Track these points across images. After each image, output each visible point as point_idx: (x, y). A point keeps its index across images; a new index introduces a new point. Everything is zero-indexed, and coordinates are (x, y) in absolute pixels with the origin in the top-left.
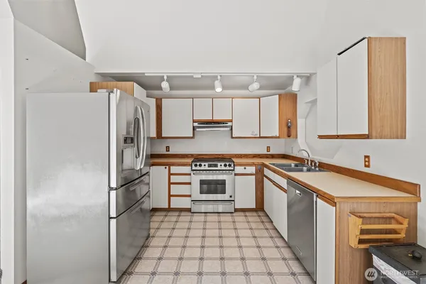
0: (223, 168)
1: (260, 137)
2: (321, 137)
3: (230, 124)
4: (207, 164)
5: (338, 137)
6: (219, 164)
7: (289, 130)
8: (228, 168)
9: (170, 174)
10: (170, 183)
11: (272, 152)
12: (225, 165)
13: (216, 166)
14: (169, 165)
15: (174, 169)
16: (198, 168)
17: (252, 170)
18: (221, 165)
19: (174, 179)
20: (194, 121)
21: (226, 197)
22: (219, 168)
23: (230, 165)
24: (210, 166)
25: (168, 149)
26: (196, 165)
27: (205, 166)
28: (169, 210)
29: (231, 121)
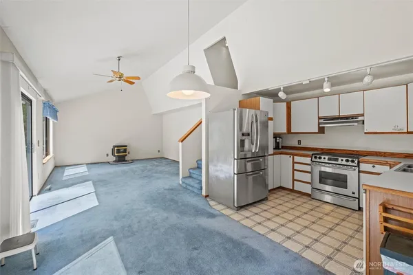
0: (344, 163)
1: (408, 133)
3: (360, 118)
4: (327, 157)
6: (340, 159)
8: (350, 163)
9: (294, 163)
10: (294, 170)
12: (347, 161)
13: (337, 160)
14: (294, 155)
15: (297, 159)
16: (318, 160)
18: (342, 160)
19: (297, 167)
20: (319, 118)
21: (347, 191)
22: (339, 162)
23: (353, 162)
24: (329, 159)
25: (299, 142)
26: (316, 158)
27: (325, 159)
28: (293, 191)
29: (363, 115)
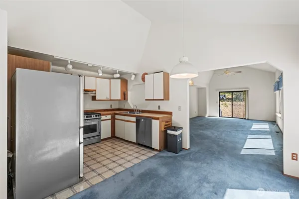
0: (95, 117)
1: (110, 100)
2: (146, 100)
4: (85, 116)
5: (154, 100)
6: (92, 116)
7: (124, 96)
8: (97, 117)
11: (113, 108)
12: (96, 116)
13: (91, 117)
17: (109, 117)
18: (93, 117)
21: (96, 134)
22: (93, 118)
23: (99, 116)
24: (87, 117)
29: (95, 91)
